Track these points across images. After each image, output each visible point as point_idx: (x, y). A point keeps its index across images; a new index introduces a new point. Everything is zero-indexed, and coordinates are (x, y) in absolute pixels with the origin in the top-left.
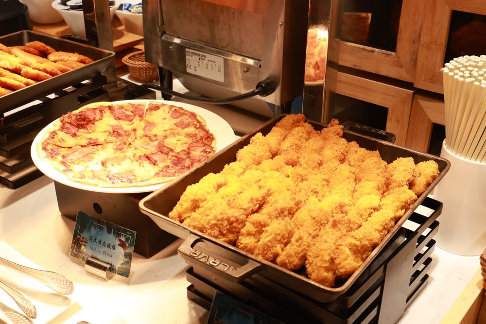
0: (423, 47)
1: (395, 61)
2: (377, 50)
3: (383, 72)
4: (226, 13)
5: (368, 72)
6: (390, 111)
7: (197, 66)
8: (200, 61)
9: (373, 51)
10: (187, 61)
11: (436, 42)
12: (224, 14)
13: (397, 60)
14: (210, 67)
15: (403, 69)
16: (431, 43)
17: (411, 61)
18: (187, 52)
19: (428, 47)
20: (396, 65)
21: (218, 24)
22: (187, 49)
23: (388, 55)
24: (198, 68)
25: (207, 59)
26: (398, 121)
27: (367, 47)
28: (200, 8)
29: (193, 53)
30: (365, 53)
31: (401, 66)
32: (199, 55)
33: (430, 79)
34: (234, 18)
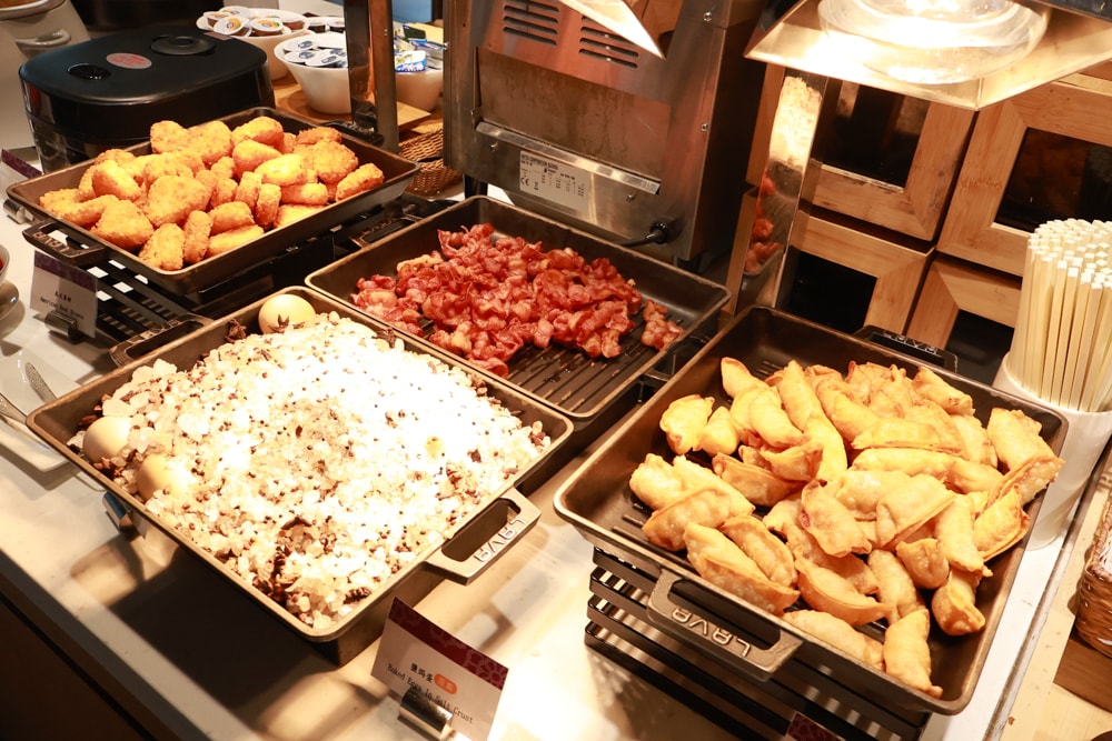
0: (964, 185)
1: (902, 202)
2: (870, 180)
3: (878, 218)
4: (600, 97)
5: (849, 217)
6: (879, 285)
7: (539, 181)
8: (546, 174)
9: (862, 183)
10: (522, 172)
11: (990, 179)
12: (597, 99)
13: (906, 201)
14: (563, 185)
15: (914, 217)
16: (980, 180)
17: (931, 205)
18: (523, 156)
19: (973, 187)
20: (902, 210)
21: (584, 113)
22: (523, 152)
23: (890, 191)
24: (540, 185)
25: (558, 172)
26: (892, 301)
27: (851, 175)
28: (553, 84)
29: (535, 160)
30: (848, 185)
31: (912, 212)
32: (545, 164)
33: (970, 240)
34: (616, 106)
